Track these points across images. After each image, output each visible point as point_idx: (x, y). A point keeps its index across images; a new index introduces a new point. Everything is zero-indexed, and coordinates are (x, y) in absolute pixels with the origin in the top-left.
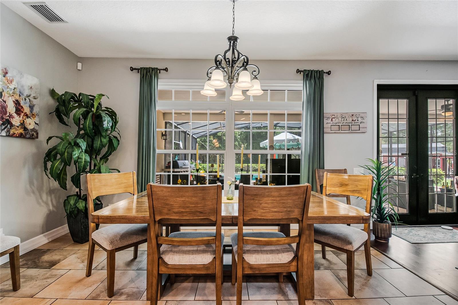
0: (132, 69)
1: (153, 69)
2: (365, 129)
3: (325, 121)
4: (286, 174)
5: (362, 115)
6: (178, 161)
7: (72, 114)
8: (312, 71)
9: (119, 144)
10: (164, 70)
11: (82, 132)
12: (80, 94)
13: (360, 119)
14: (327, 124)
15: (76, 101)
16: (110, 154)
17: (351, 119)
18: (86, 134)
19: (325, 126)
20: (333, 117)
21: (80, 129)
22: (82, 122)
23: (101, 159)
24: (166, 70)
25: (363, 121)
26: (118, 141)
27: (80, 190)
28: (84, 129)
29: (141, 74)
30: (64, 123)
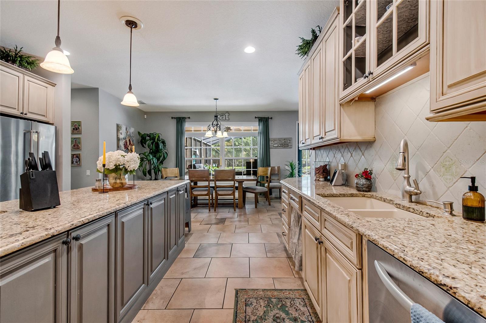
0: (172, 118)
1: (183, 118)
2: (291, 146)
3: (270, 142)
4: (252, 169)
5: (290, 139)
6: (195, 164)
7: (147, 143)
8: (262, 118)
9: (167, 156)
10: (188, 118)
11: (151, 151)
12: (150, 134)
13: (288, 141)
14: (271, 143)
15: (148, 136)
16: (164, 160)
17: (284, 141)
18: (153, 152)
19: (270, 144)
20: (275, 140)
21: (151, 150)
22: (151, 146)
23: (160, 163)
24: (189, 118)
25: (290, 142)
26: (167, 154)
27: (151, 177)
28: (152, 149)
29: (177, 120)
30: (144, 147)
